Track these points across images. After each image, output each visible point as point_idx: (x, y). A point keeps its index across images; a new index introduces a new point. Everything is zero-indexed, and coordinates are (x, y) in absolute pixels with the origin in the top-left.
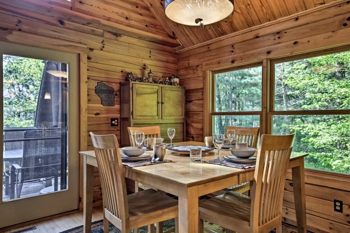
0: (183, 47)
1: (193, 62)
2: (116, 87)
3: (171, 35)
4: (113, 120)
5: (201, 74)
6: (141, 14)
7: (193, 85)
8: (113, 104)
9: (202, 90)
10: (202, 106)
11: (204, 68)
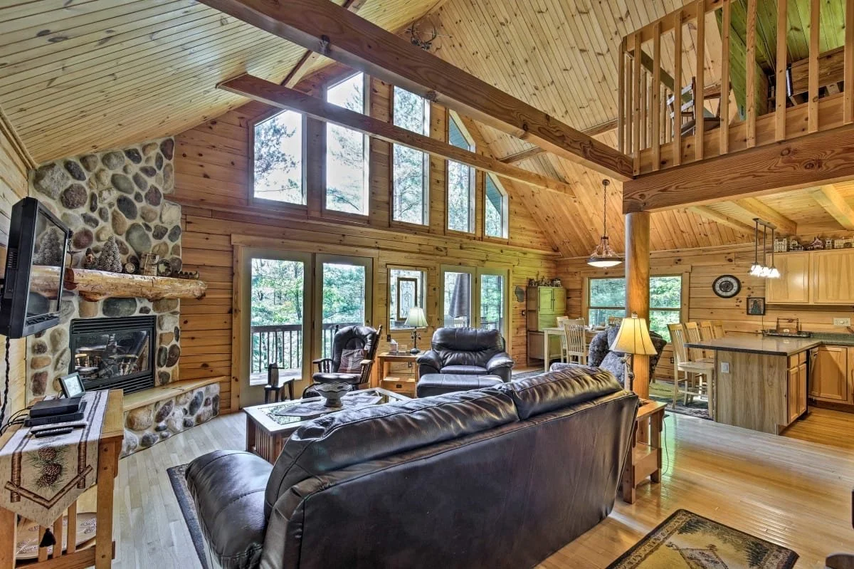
0: (563, 257)
1: (571, 269)
2: (524, 289)
3: (556, 249)
4: (523, 311)
5: (578, 278)
6: (538, 238)
7: (571, 286)
8: (523, 301)
9: (581, 290)
10: (581, 302)
11: (582, 275)
